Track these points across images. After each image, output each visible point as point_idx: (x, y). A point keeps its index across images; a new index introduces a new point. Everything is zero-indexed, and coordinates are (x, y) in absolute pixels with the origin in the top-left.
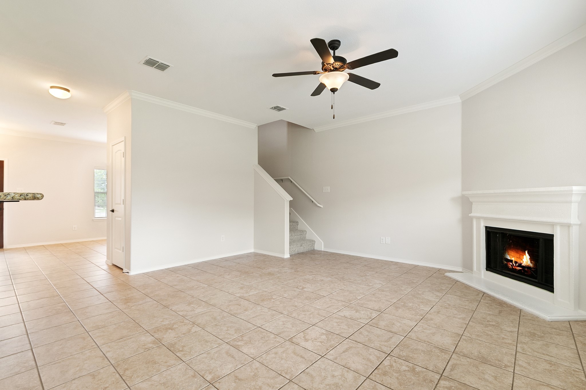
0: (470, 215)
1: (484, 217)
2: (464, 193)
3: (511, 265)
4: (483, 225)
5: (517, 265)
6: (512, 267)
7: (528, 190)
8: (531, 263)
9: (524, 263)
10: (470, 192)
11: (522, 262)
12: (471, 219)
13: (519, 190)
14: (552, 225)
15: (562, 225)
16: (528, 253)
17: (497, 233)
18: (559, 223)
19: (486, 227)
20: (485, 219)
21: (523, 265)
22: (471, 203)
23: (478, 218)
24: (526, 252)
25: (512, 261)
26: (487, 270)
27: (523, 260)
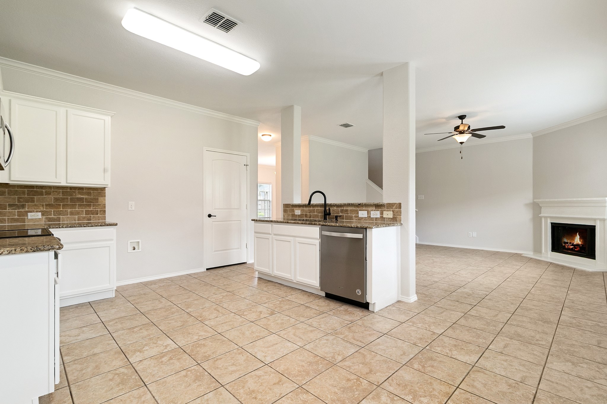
0: (539, 215)
1: (549, 217)
2: (535, 200)
3: (567, 246)
4: (549, 222)
5: (571, 245)
6: (568, 247)
7: (580, 199)
8: (580, 241)
9: (575, 242)
10: (540, 200)
11: (574, 242)
12: (541, 218)
13: (575, 199)
14: (595, 220)
15: (601, 220)
16: (579, 234)
17: (559, 227)
18: (598, 219)
19: (552, 223)
20: (551, 218)
21: (574, 244)
22: (541, 207)
23: (546, 218)
24: (578, 234)
25: (568, 242)
26: (552, 251)
27: (575, 240)
